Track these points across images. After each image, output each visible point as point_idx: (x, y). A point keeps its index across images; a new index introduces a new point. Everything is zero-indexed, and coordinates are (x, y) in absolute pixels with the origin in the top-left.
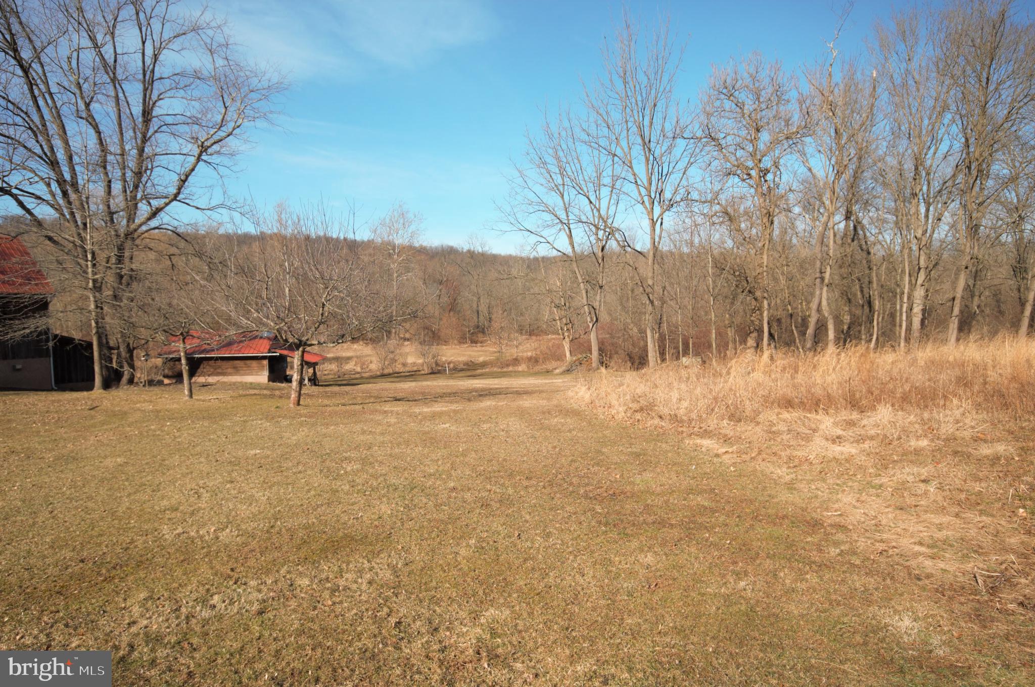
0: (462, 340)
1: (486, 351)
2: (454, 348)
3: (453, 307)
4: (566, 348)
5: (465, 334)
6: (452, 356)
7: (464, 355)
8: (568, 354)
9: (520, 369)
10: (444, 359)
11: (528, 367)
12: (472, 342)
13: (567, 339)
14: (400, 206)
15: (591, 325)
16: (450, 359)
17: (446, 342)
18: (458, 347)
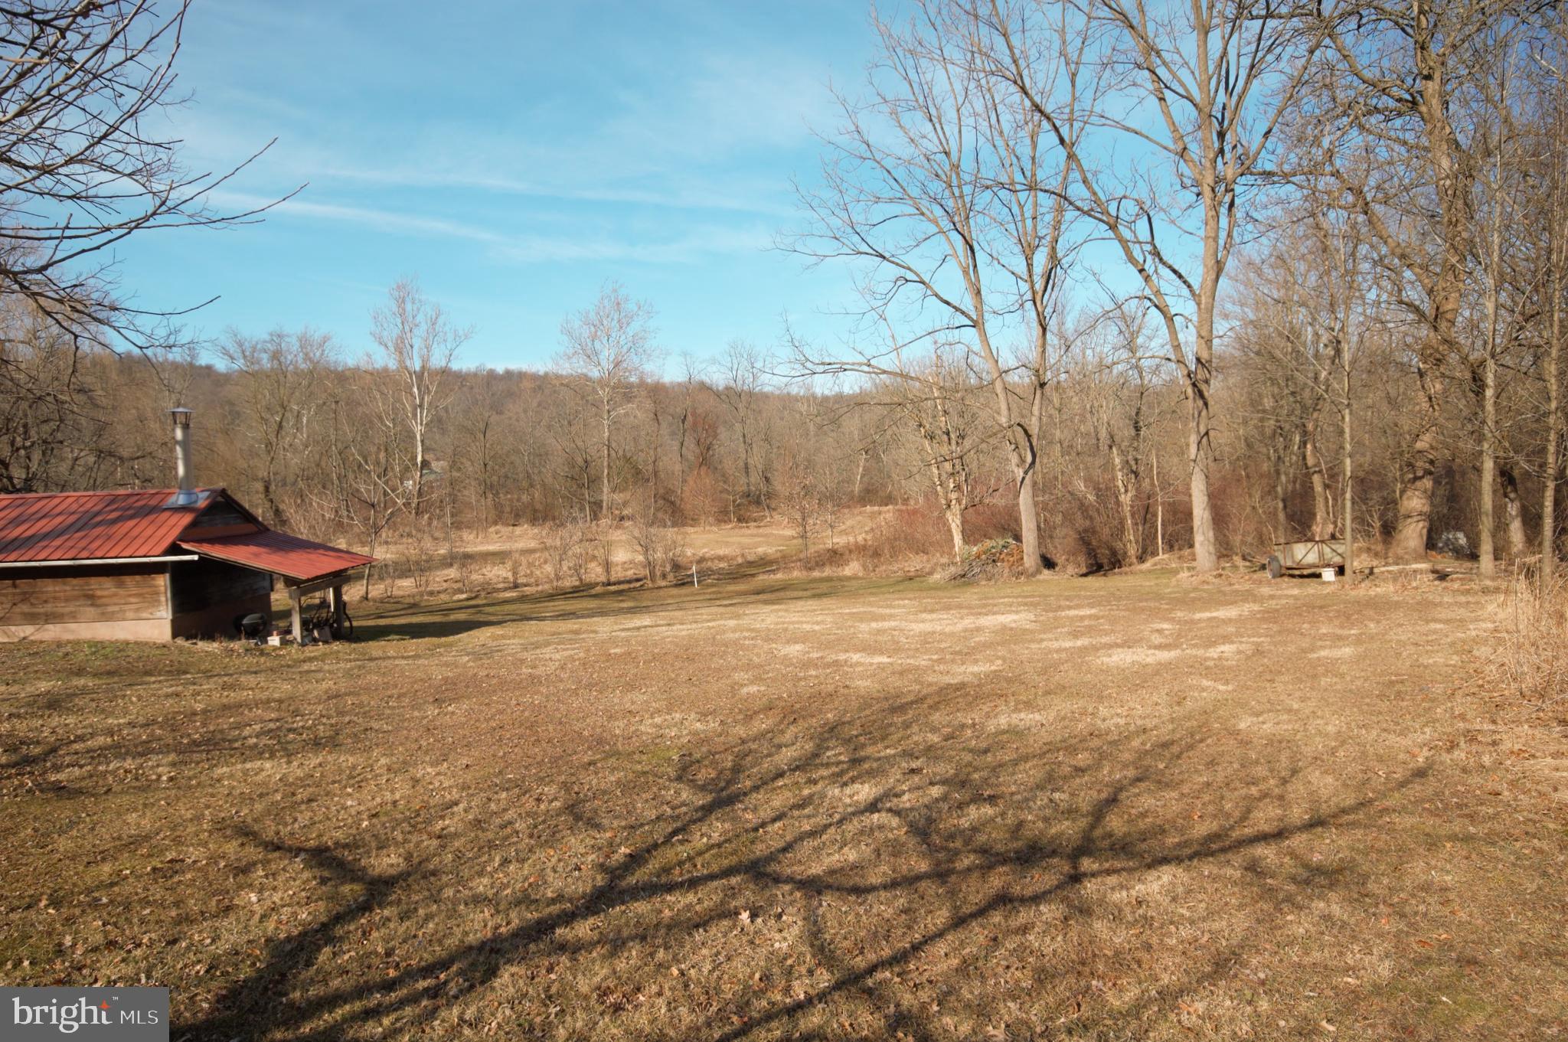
0: (722, 516)
1: (766, 535)
2: (709, 532)
3: (706, 459)
4: (953, 526)
5: (726, 506)
6: (704, 546)
7: (727, 544)
8: (958, 539)
9: (848, 571)
10: (689, 552)
11: (865, 567)
12: (739, 520)
13: (956, 508)
14: (615, 291)
15: (1019, 473)
16: (701, 553)
17: (695, 521)
18: (715, 529)
